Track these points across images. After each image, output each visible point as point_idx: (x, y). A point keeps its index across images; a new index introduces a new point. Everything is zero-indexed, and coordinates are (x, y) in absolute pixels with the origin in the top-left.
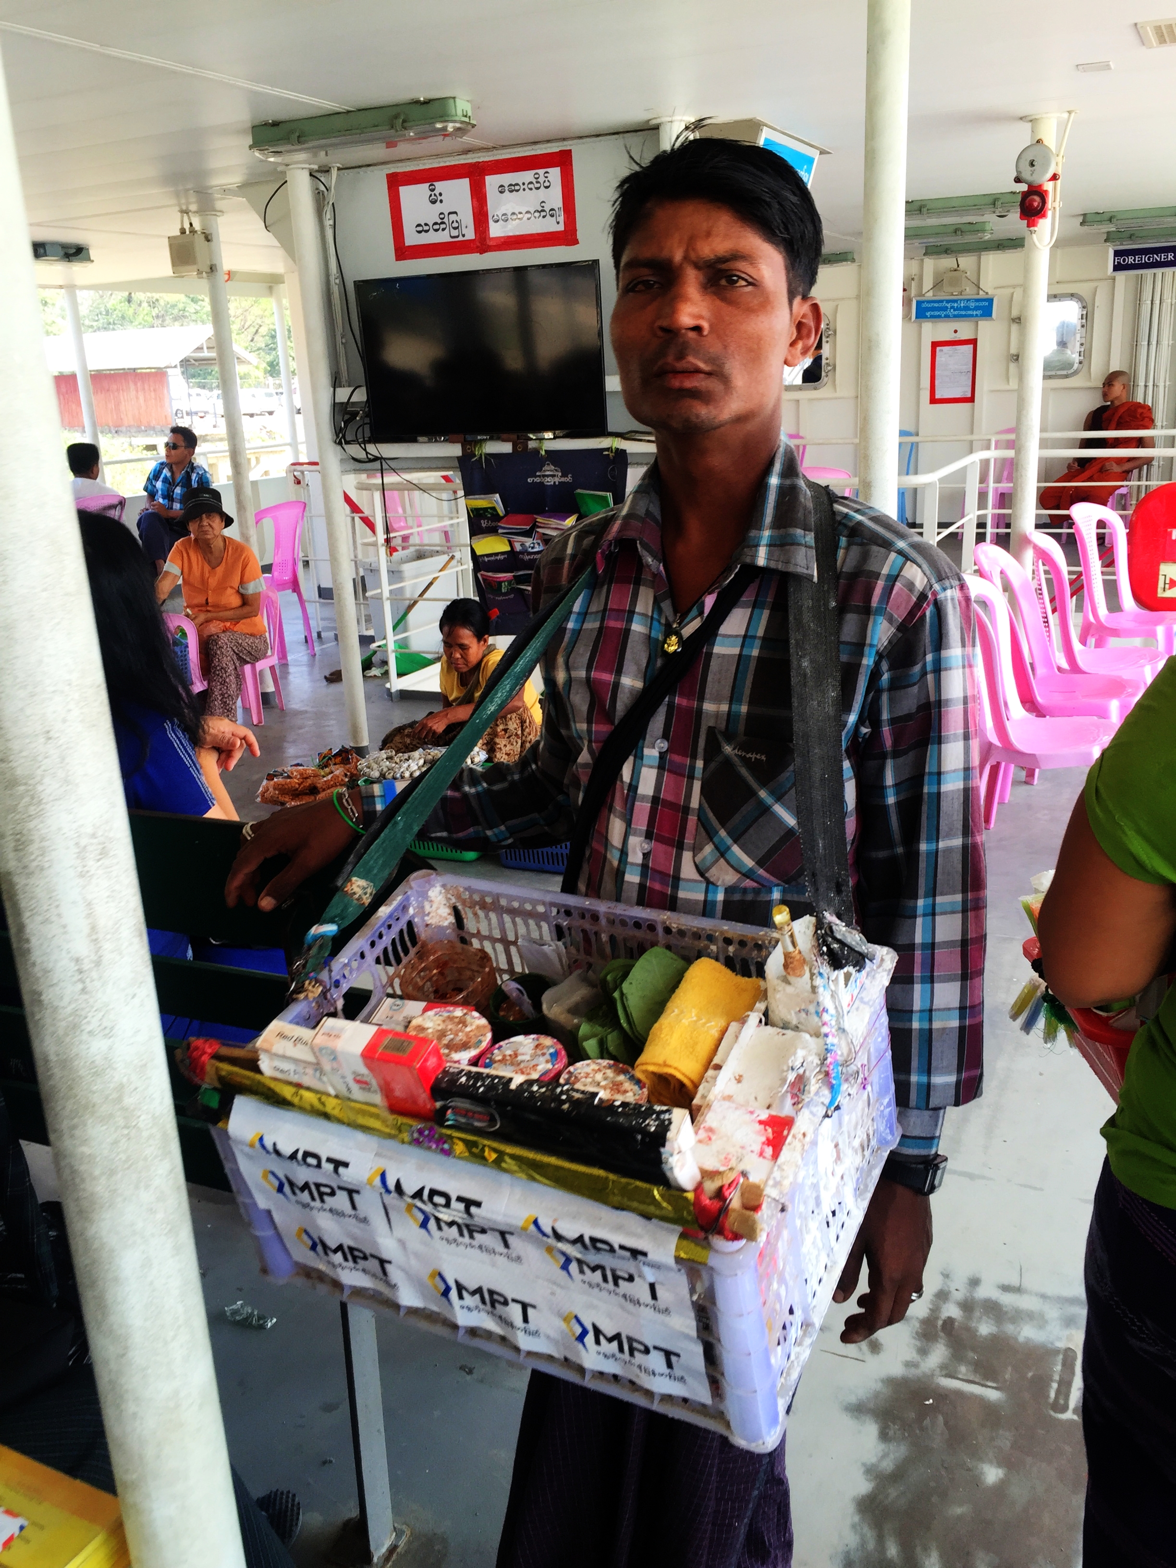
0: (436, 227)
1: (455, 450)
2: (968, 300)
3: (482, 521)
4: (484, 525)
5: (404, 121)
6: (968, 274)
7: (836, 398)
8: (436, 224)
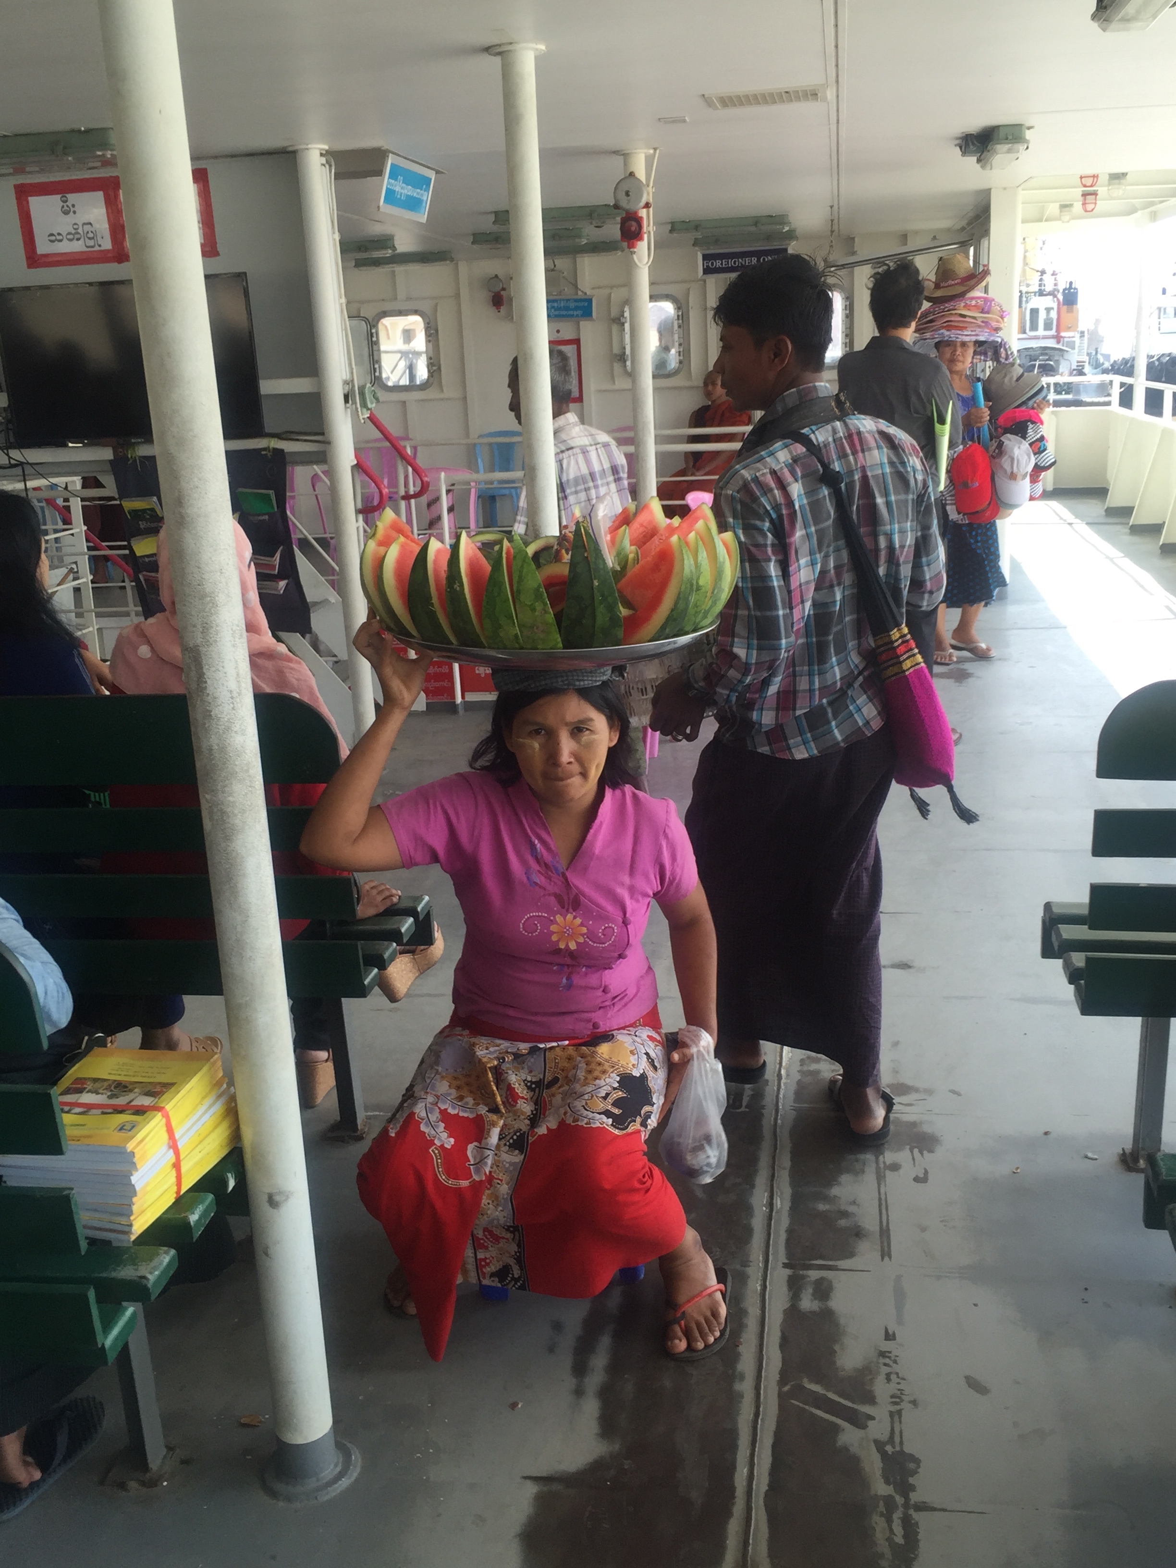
0: (69, 237)
1: (106, 454)
2: (568, 300)
3: (140, 522)
4: (142, 527)
5: (65, 148)
6: (565, 273)
7: (442, 399)
8: (69, 234)
